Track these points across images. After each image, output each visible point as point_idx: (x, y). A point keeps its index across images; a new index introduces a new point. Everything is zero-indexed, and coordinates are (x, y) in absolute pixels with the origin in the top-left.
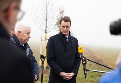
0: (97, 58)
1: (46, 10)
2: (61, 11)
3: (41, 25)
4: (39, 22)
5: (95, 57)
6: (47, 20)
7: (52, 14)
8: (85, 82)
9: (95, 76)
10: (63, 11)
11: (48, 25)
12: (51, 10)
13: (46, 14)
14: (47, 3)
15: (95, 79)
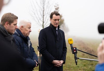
0: (89, 49)
1: (43, 7)
2: (56, 7)
3: (38, 21)
4: (37, 17)
5: (88, 48)
6: (44, 16)
7: (48, 11)
8: (78, 70)
9: (87, 65)
10: (58, 8)
11: (45, 20)
12: (47, 7)
13: (43, 11)
14: (43, 1)
15: (87, 67)
